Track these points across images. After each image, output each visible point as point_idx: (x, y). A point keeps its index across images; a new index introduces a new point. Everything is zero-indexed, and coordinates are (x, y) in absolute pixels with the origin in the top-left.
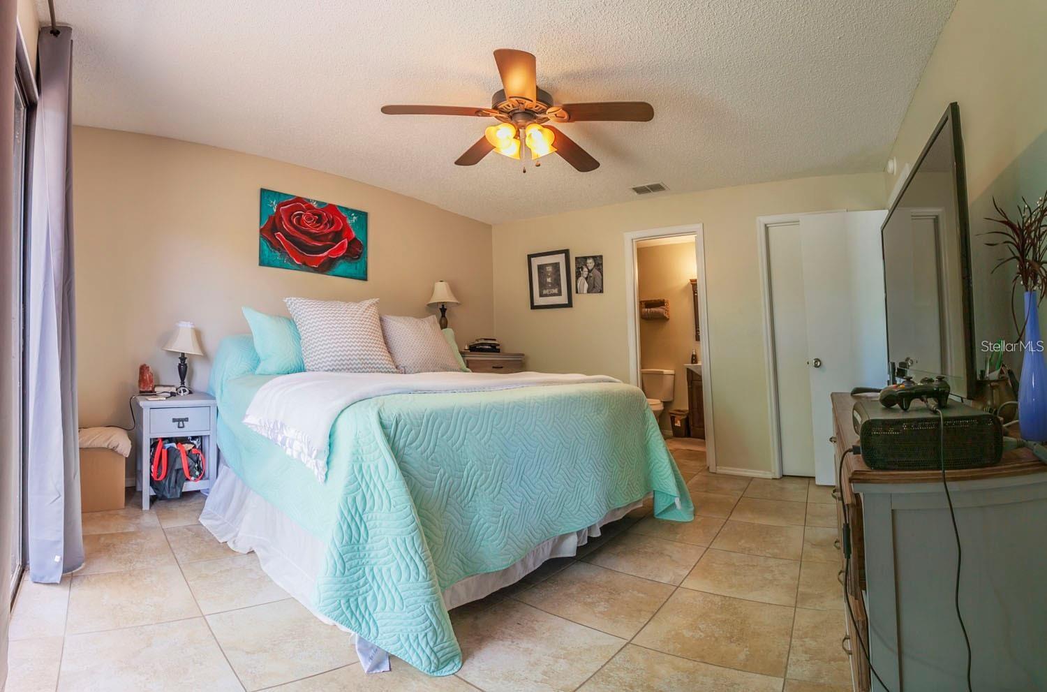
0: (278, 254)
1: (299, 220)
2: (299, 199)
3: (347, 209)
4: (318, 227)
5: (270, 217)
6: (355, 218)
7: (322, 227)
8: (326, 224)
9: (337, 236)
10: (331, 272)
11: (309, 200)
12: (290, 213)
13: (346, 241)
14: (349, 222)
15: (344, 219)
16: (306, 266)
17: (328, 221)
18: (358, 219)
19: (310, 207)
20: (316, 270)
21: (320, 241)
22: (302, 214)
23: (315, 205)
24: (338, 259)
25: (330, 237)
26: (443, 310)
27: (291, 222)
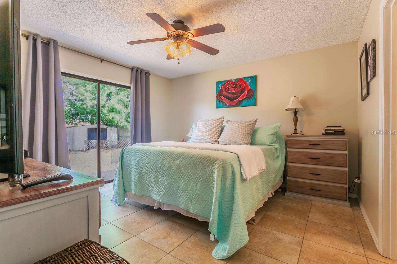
0: (222, 103)
1: (228, 90)
2: (228, 81)
3: (247, 78)
4: (235, 89)
5: (219, 92)
6: (250, 80)
7: (237, 89)
8: (238, 87)
9: (243, 91)
10: (240, 106)
11: (232, 80)
12: (225, 87)
13: (246, 91)
14: (247, 83)
15: (245, 83)
16: (231, 106)
17: (239, 86)
18: (251, 80)
19: (232, 83)
20: (234, 106)
21: (236, 95)
22: (229, 87)
23: (234, 81)
24: (243, 100)
25: (240, 92)
26: (296, 113)
27: (225, 91)
